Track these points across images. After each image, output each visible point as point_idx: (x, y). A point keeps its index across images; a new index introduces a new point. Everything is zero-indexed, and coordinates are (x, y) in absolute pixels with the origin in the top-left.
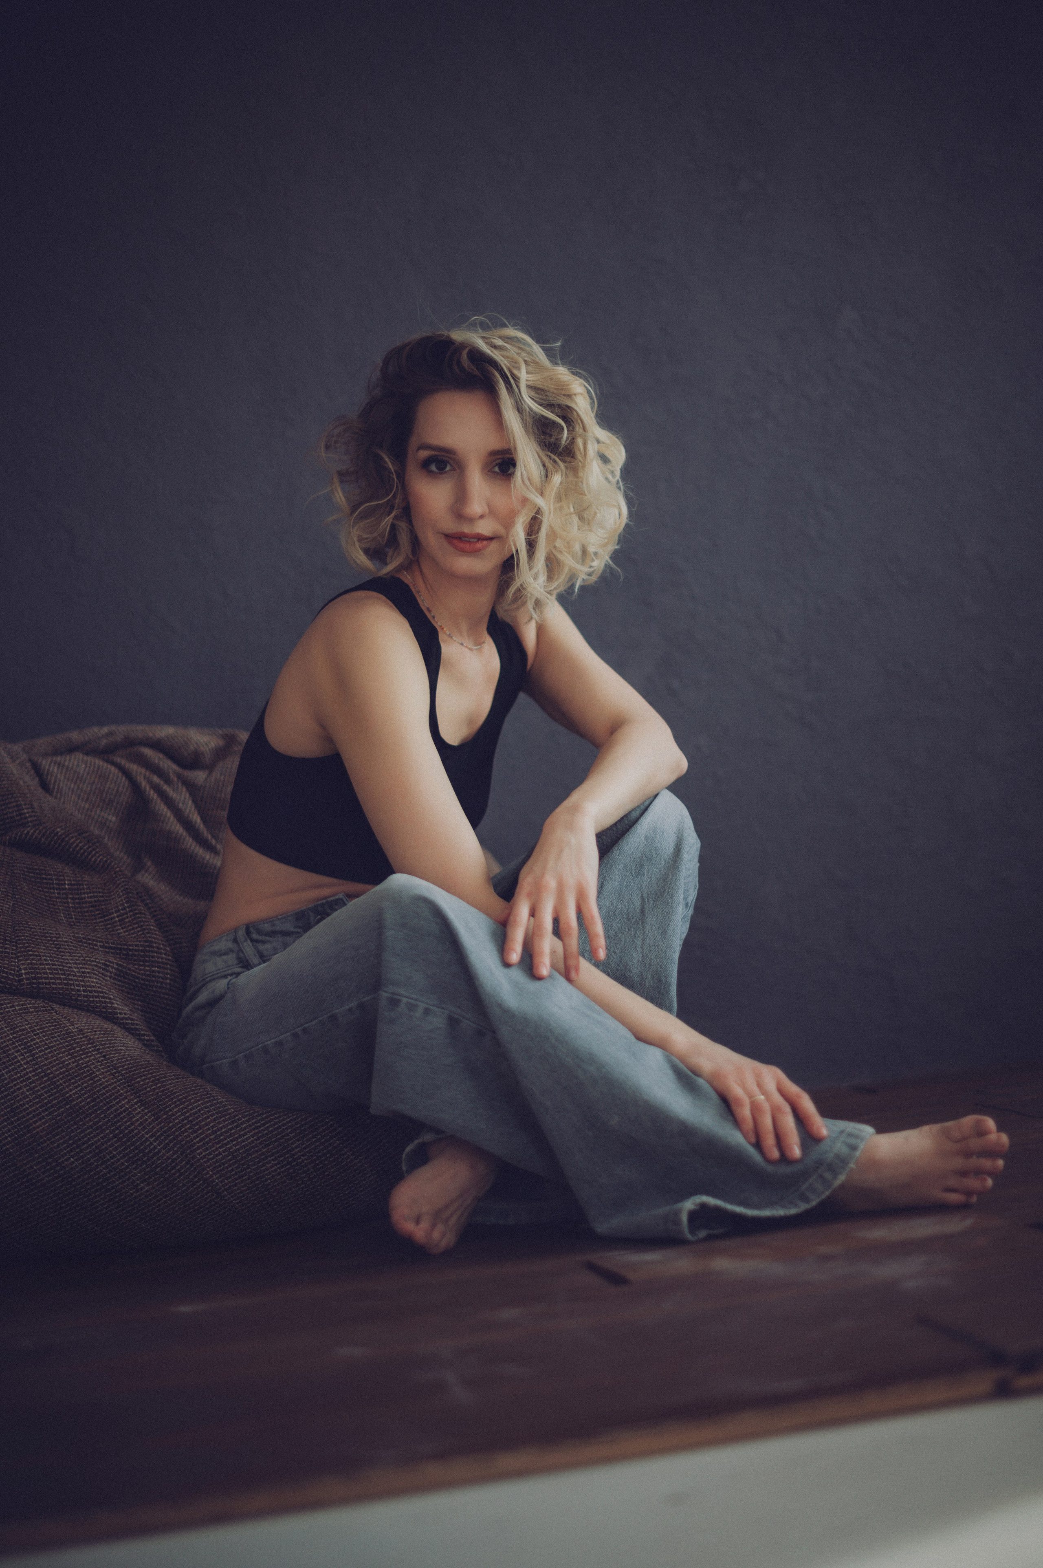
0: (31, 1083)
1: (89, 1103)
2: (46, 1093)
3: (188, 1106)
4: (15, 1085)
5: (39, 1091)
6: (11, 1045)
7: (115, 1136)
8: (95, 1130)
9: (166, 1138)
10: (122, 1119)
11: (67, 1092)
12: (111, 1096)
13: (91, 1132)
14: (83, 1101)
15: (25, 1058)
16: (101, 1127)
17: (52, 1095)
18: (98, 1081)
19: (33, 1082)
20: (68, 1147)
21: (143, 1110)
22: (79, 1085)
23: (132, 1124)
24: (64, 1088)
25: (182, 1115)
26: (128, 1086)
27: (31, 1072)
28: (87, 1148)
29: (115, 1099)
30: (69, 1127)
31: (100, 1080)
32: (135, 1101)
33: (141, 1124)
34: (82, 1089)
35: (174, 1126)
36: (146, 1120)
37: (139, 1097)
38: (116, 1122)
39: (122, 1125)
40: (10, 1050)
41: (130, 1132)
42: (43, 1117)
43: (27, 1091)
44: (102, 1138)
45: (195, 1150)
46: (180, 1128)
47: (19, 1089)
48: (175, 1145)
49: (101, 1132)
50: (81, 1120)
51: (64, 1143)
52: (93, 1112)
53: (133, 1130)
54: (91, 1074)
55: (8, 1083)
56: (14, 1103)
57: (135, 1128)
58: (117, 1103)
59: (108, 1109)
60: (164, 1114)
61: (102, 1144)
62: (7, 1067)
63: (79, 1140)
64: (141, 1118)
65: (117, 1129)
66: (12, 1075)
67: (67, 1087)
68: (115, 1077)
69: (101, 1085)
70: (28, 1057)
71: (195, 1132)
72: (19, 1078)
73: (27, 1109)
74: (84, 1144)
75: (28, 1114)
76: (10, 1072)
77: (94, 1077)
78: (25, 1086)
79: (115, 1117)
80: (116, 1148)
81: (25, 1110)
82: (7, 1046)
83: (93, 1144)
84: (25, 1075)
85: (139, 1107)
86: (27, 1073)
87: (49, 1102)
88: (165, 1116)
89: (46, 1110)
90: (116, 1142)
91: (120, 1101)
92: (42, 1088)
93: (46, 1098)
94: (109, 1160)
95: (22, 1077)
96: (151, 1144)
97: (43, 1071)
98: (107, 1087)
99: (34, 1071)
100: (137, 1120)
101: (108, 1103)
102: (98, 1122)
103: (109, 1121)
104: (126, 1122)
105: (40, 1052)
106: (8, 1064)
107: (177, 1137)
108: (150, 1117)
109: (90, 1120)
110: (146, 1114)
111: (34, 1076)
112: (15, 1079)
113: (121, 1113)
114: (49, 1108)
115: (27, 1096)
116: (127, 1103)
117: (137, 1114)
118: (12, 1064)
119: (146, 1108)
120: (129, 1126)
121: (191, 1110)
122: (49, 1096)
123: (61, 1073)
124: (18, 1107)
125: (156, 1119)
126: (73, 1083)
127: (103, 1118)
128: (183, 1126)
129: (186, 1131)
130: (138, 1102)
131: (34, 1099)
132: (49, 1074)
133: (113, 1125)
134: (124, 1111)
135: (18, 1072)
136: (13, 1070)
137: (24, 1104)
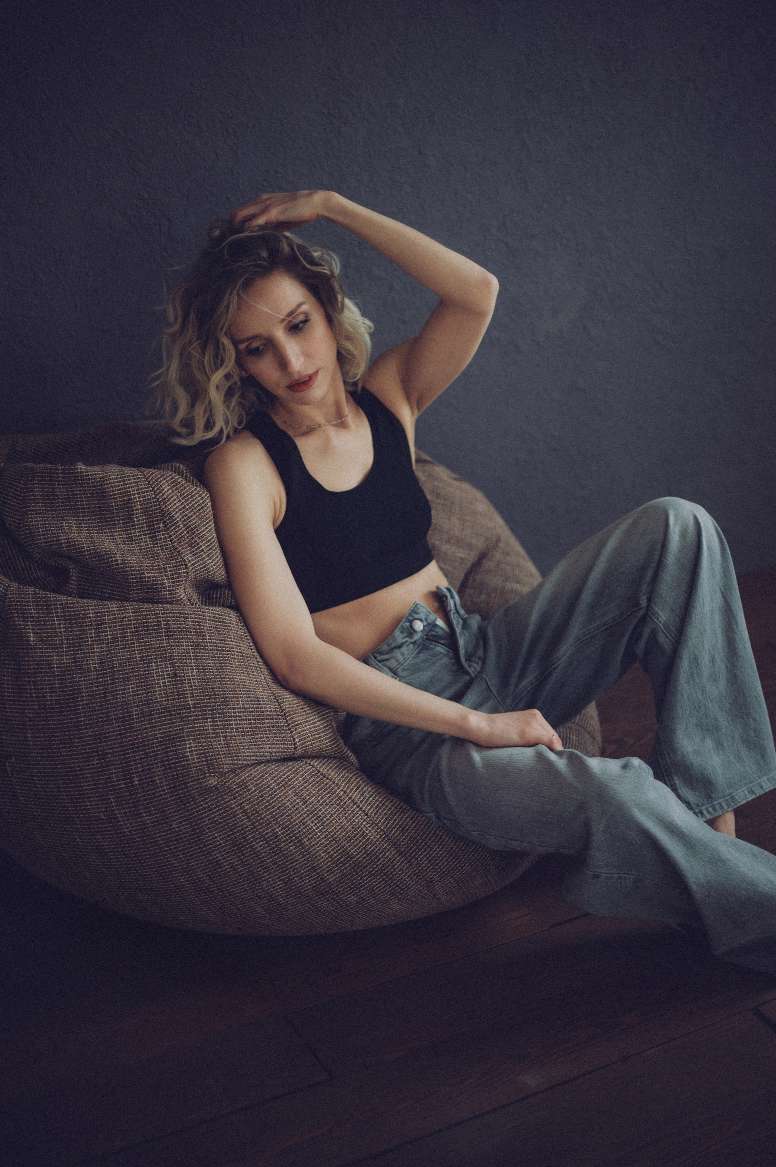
0: (324, 847)
1: (365, 858)
2: (335, 853)
3: (429, 851)
4: (314, 850)
5: (330, 852)
6: (307, 817)
7: (383, 880)
8: (370, 877)
9: (417, 878)
10: (387, 867)
11: (350, 851)
12: (379, 850)
13: (367, 879)
14: (361, 856)
15: (318, 828)
16: (374, 874)
17: (339, 854)
18: (368, 839)
19: (326, 846)
20: (350, 889)
21: (401, 859)
22: (357, 845)
23: (395, 870)
24: (347, 848)
25: (426, 860)
26: (388, 839)
27: (323, 838)
28: (364, 889)
29: (381, 853)
30: (352, 877)
31: (370, 837)
32: (395, 852)
33: (401, 870)
34: (359, 848)
35: (422, 869)
36: (404, 866)
37: (397, 848)
38: (384, 870)
39: (388, 871)
40: (307, 822)
41: (393, 876)
42: (334, 871)
43: (323, 853)
44: (375, 882)
45: (435, 883)
46: (426, 870)
47: (317, 852)
48: (422, 882)
49: (374, 878)
50: (360, 871)
51: (348, 887)
52: (368, 864)
53: (395, 875)
54: (363, 833)
55: (309, 848)
56: (314, 863)
57: (397, 873)
58: (384, 855)
59: (378, 861)
60: (415, 860)
61: (375, 886)
62: (307, 836)
63: (359, 884)
64: (400, 865)
65: (384, 875)
66: (311, 842)
67: (349, 846)
68: (378, 834)
69: (371, 842)
70: (320, 826)
71: (435, 871)
72: (316, 844)
73: (323, 866)
74: (361, 887)
75: (324, 870)
76: (309, 839)
77: (366, 836)
78: (320, 850)
79: (383, 866)
80: (384, 888)
81: (321, 867)
82: (304, 818)
83: (368, 886)
84: (320, 841)
85: (398, 856)
86: (321, 840)
87: (338, 860)
88: (416, 862)
89: (336, 866)
90: (384, 884)
91: (385, 854)
92: (333, 850)
93: (335, 857)
94: (377, 895)
95: (318, 843)
96: (407, 882)
97: (332, 837)
98: (375, 843)
99: (325, 837)
100: (398, 867)
101: (377, 856)
102: (371, 871)
103: (379, 870)
104: (390, 869)
105: (327, 820)
106: (307, 833)
107: (424, 876)
108: (406, 864)
109: (367, 870)
110: (403, 862)
111: (326, 841)
112: (314, 845)
113: (387, 862)
114: (338, 864)
115: (323, 857)
116: (390, 854)
117: (397, 862)
118: (310, 833)
119: (402, 857)
120: (393, 872)
121: (431, 854)
122: (338, 855)
123: (343, 836)
124: (317, 866)
125: (411, 865)
126: (353, 843)
127: (375, 868)
128: (428, 868)
129: (430, 871)
130: (397, 852)
131: (327, 859)
132: (336, 838)
133: (382, 872)
134: (389, 861)
135: (315, 840)
136: (311, 838)
137: (321, 863)
